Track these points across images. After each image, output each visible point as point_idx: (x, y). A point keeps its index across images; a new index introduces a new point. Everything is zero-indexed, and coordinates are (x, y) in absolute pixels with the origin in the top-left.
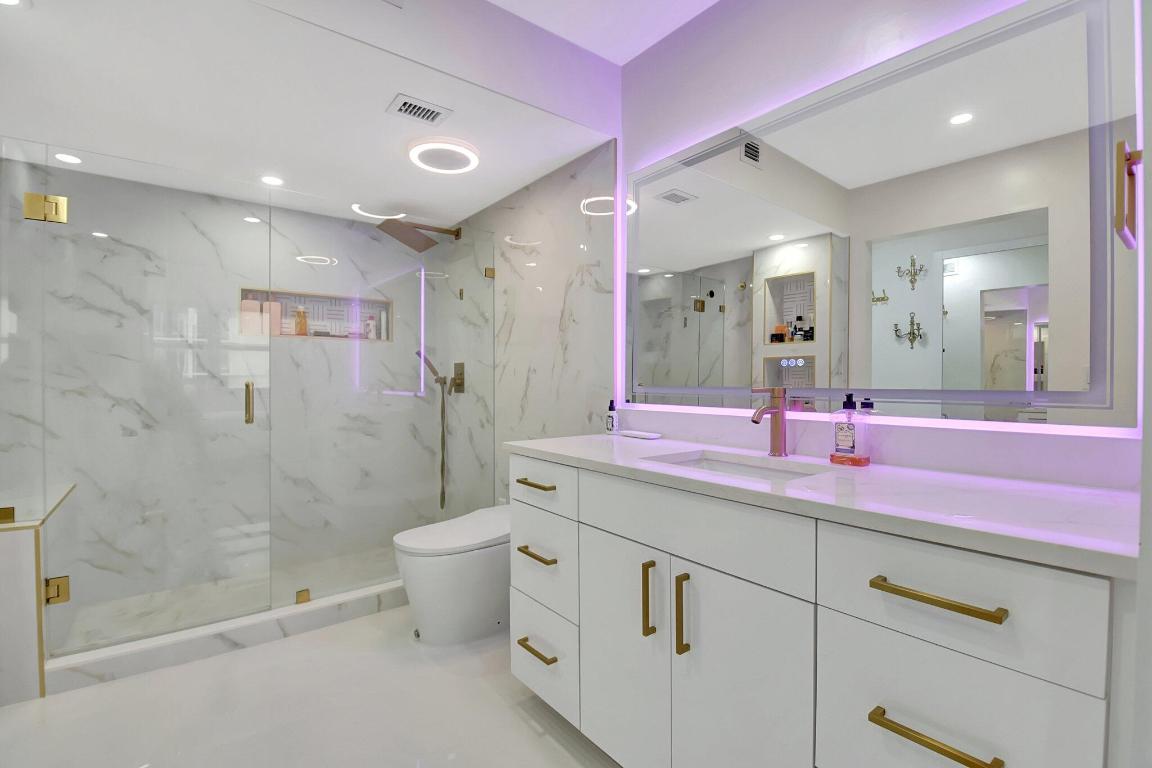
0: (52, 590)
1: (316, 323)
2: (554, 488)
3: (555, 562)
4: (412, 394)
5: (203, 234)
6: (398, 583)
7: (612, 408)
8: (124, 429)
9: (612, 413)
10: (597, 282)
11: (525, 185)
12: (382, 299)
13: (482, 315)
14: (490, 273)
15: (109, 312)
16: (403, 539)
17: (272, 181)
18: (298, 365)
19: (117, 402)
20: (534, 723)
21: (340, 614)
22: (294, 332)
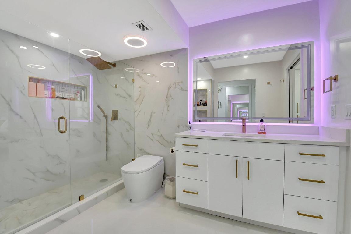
1: (58, 93)
3: (197, 165)
5: (12, 51)
7: (190, 124)
10: (181, 88)
12: (83, 85)
13: (128, 94)
14: (133, 81)
17: (54, 35)
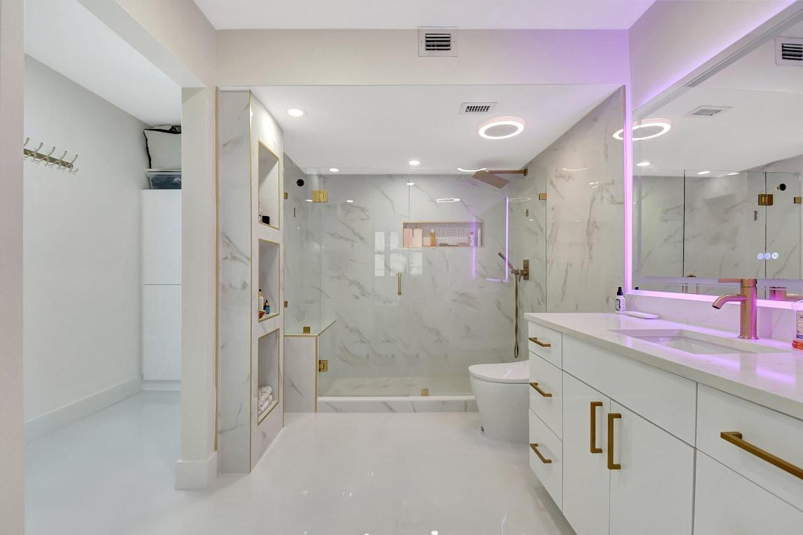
0: (322, 366)
1: (441, 238)
2: (549, 345)
3: (550, 395)
4: (500, 280)
5: (386, 196)
6: (472, 398)
7: (620, 293)
8: (354, 295)
9: (620, 297)
10: (612, 196)
11: (565, 132)
12: (478, 221)
13: (540, 226)
14: (543, 197)
15: (348, 240)
16: (474, 369)
17: (414, 163)
18: (430, 263)
19: (352, 282)
20: (540, 502)
21: (443, 407)
22: (429, 245)
